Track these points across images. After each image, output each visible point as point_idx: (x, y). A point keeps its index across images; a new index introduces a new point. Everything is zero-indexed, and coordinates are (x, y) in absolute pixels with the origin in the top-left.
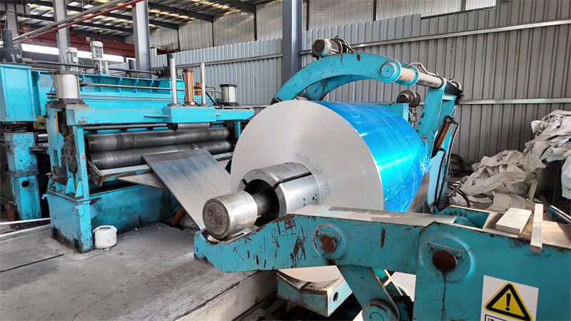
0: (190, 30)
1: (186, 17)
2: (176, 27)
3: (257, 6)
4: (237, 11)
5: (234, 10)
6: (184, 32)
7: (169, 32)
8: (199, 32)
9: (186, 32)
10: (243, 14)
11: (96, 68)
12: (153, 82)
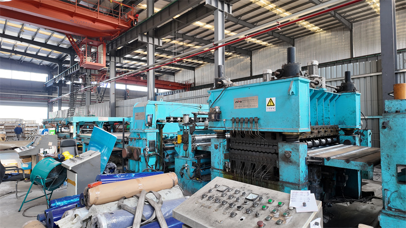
0: (203, 70)
1: (201, 62)
2: (193, 69)
3: (253, 52)
4: (238, 56)
5: (235, 56)
6: (198, 71)
7: (188, 72)
8: (209, 71)
9: (200, 72)
10: (241, 57)
11: (317, 83)
12: (338, 96)
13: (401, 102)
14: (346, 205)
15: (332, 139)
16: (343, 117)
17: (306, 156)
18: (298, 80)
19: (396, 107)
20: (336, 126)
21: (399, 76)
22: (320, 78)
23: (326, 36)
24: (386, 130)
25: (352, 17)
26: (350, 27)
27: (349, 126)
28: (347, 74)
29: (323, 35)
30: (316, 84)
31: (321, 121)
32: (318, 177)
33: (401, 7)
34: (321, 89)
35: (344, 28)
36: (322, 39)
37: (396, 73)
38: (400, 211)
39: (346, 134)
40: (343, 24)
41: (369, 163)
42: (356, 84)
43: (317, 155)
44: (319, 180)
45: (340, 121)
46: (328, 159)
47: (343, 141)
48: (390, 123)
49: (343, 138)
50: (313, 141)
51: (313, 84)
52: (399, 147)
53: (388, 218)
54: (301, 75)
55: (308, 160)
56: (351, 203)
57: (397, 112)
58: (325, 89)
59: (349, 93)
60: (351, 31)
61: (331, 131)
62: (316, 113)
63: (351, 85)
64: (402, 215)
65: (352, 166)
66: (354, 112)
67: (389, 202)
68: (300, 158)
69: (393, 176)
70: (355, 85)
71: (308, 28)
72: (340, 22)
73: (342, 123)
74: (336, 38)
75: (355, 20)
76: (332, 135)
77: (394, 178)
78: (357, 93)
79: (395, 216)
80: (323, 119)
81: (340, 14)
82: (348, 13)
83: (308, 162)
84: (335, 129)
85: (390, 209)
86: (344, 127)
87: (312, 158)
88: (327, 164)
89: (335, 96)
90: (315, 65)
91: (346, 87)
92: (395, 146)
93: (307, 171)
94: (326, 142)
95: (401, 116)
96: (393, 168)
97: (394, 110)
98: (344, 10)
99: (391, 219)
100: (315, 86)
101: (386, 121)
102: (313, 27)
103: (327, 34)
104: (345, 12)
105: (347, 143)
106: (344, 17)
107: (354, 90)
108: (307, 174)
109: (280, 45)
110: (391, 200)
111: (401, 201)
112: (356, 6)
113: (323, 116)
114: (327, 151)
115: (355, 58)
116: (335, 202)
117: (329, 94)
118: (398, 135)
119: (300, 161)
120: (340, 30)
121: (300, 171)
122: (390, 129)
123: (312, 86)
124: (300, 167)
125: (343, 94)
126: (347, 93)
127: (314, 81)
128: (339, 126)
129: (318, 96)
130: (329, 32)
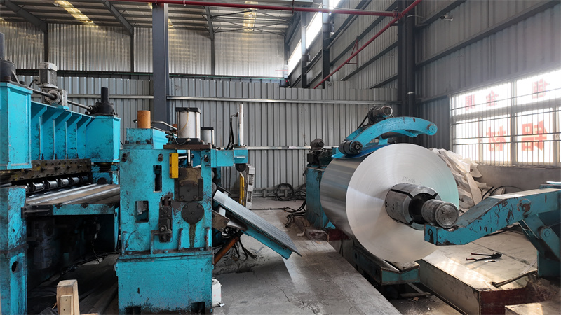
11: (54, 98)
12: (90, 119)
13: (142, 131)
14: (96, 263)
15: (80, 178)
16: (98, 148)
17: (22, 206)
18: (7, 87)
19: (137, 137)
20: (86, 159)
21: (170, 103)
22: (58, 90)
23: (98, 34)
24: (126, 163)
25: (134, 19)
26: (131, 31)
27: (105, 160)
28: (104, 91)
29: (95, 30)
30: (51, 98)
31: (62, 153)
32: (49, 233)
33: (184, 26)
34: (59, 107)
35: (123, 30)
36: (92, 35)
37: (169, 100)
38: (137, 252)
39: (102, 171)
40: (121, 25)
41: (110, 205)
42: (114, 105)
43: (45, 202)
44: (49, 237)
45: (93, 153)
46: (59, 205)
47: (97, 180)
48: (130, 154)
49: (97, 175)
50: (46, 183)
51: (47, 99)
52: (138, 182)
53: (125, 264)
54: (14, 80)
55: (27, 211)
56: (103, 259)
57: (137, 142)
58: (67, 107)
59: (105, 117)
60: (132, 37)
61: (78, 167)
62: (52, 141)
63: (109, 107)
64: (138, 257)
65: (91, 210)
66: (112, 141)
67: (127, 246)
68: (9, 209)
69: (132, 215)
70: (114, 107)
71: (71, 13)
72: (117, 20)
73: (96, 155)
74: (112, 40)
75: (137, 24)
76: (80, 172)
77: (133, 217)
78: (115, 117)
79: (131, 260)
80: (65, 151)
81: (118, 9)
82: (128, 12)
83: (26, 213)
84: (86, 163)
85: (127, 253)
86: (99, 161)
87: (34, 207)
88: (57, 212)
89: (84, 119)
90: (51, 70)
91: (102, 108)
92: (134, 181)
93: (25, 228)
94: (69, 182)
95: (141, 147)
96: (132, 206)
97: (135, 140)
98: (123, 6)
99: (127, 264)
100: (51, 102)
101: (126, 152)
102: (78, 13)
103: (100, 32)
104: (125, 9)
105: (102, 181)
106: (124, 16)
107: (111, 113)
108: (24, 233)
109: (20, 26)
110: (129, 243)
111: (139, 242)
112: (138, 7)
113: (65, 146)
114: (66, 195)
115: (136, 73)
116: (81, 263)
117: (75, 116)
118: (137, 168)
119: (10, 214)
120: (119, 31)
121: (10, 229)
122: (131, 161)
123: (46, 100)
124: (10, 223)
125: (98, 117)
126: (102, 117)
127: (49, 93)
128: (92, 160)
129: (55, 116)
130: (102, 29)
